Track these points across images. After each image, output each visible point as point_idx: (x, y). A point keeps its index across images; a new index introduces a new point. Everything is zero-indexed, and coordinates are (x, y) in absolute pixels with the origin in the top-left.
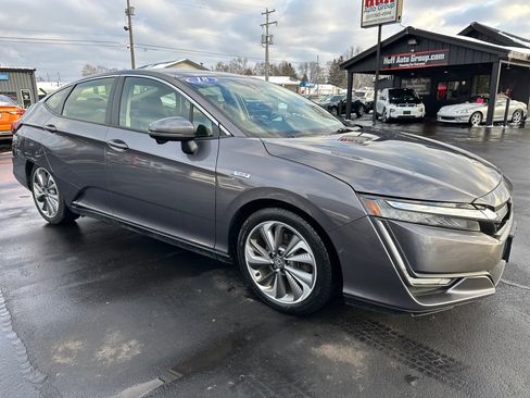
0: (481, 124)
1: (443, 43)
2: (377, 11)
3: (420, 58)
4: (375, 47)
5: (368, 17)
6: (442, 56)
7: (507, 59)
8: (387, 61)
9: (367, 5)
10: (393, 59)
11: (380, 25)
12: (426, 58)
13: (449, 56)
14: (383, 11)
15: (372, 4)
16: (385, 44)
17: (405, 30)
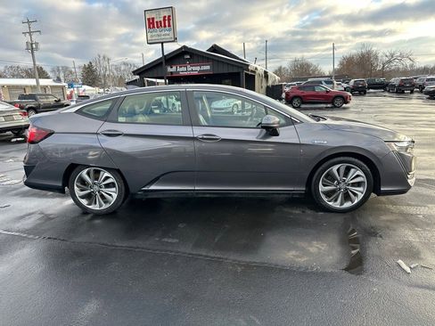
0: (238, 112)
1: (208, 58)
2: (159, 33)
3: (194, 68)
4: (161, 58)
5: (152, 36)
6: (208, 67)
7: (248, 70)
8: (169, 69)
9: (150, 27)
10: (174, 68)
11: (162, 43)
12: (198, 68)
13: (212, 67)
14: (163, 33)
15: (154, 27)
16: (168, 57)
17: (181, 48)
